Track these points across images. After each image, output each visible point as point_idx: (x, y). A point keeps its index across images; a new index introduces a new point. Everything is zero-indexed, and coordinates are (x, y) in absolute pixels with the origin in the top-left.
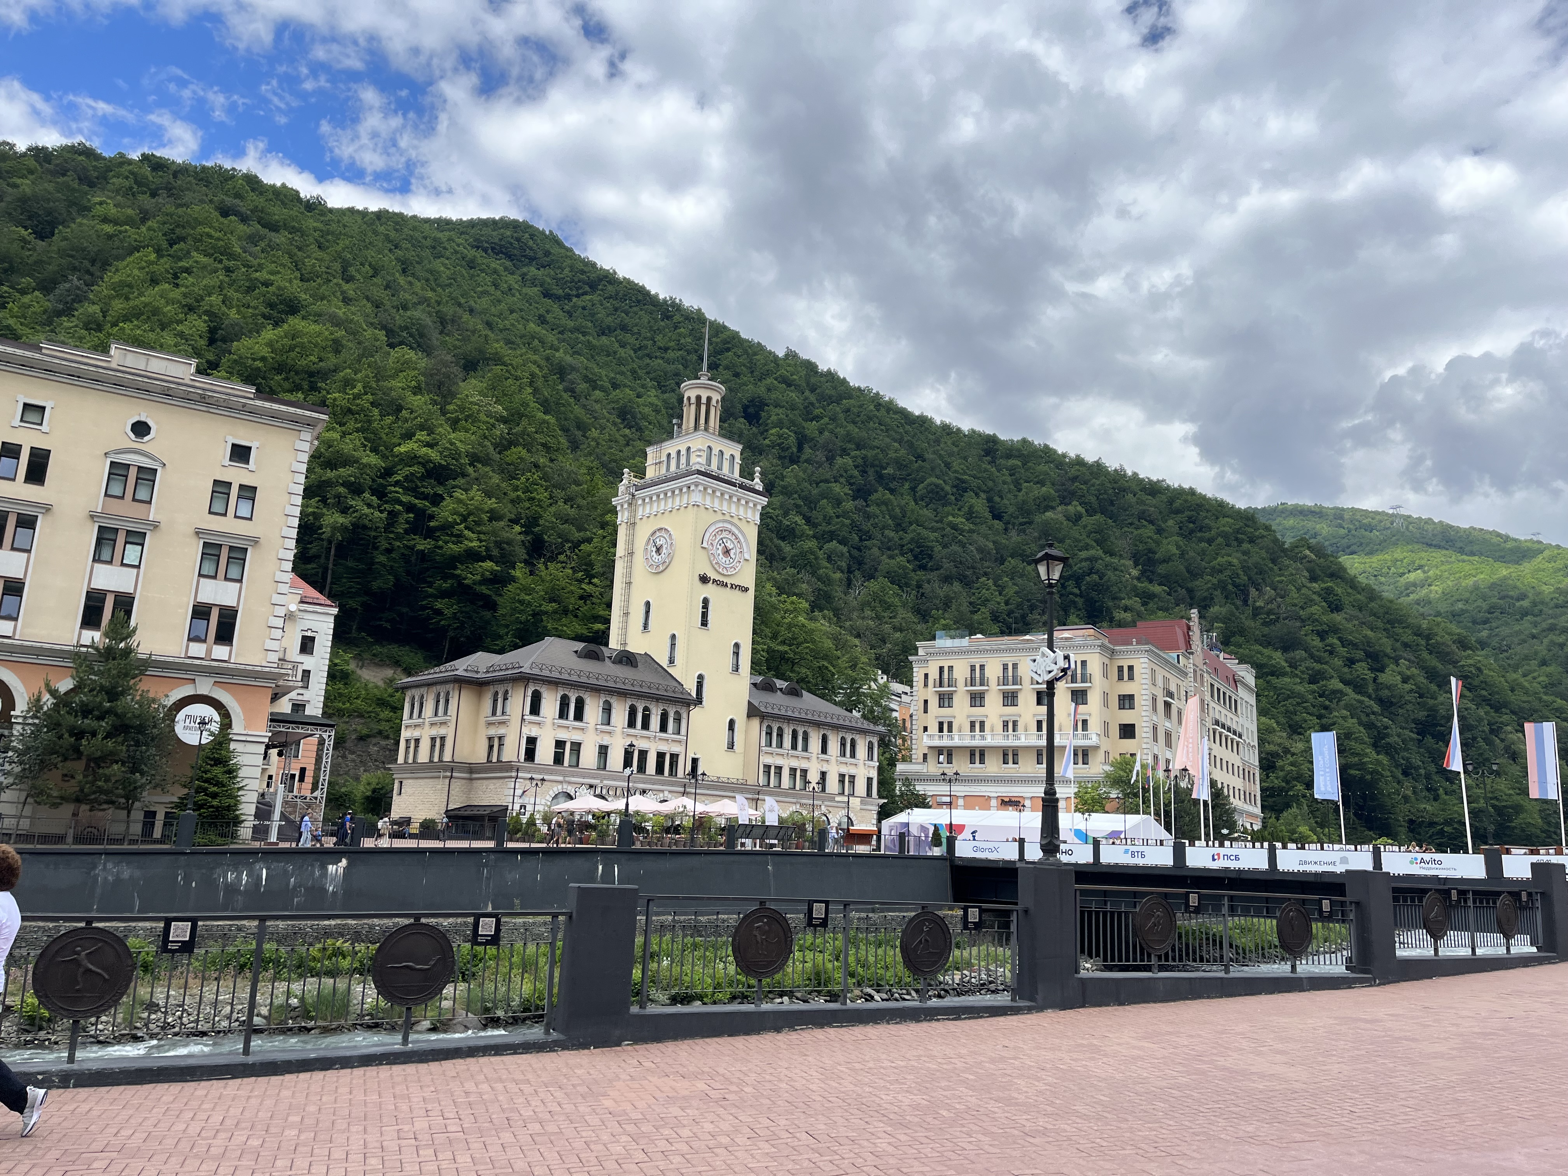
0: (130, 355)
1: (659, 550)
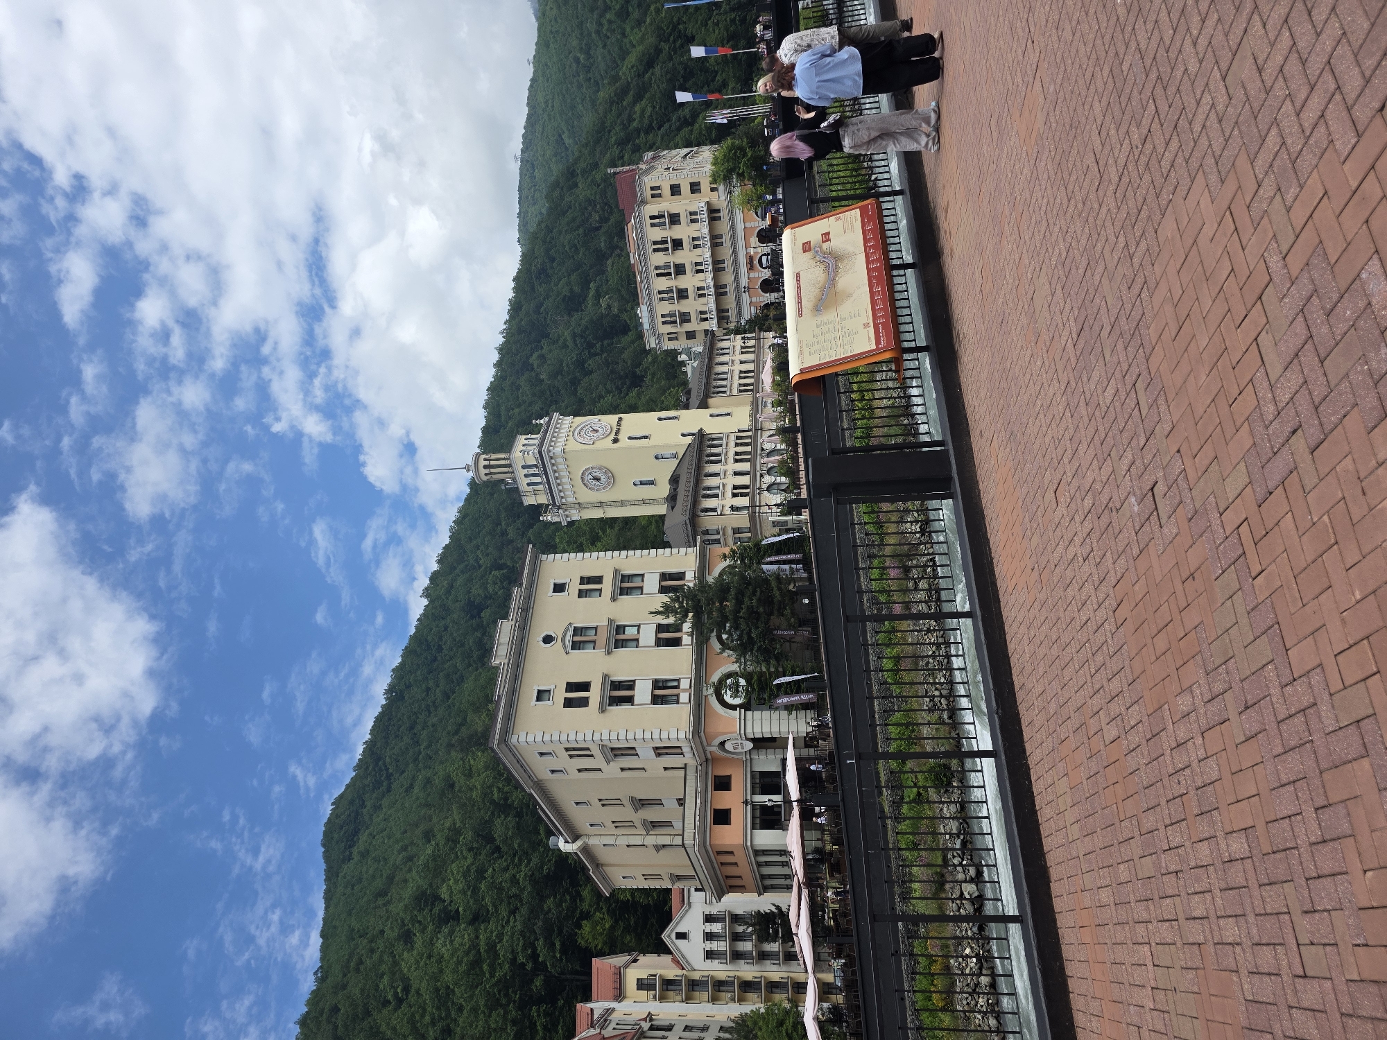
0: (499, 653)
1: (597, 479)
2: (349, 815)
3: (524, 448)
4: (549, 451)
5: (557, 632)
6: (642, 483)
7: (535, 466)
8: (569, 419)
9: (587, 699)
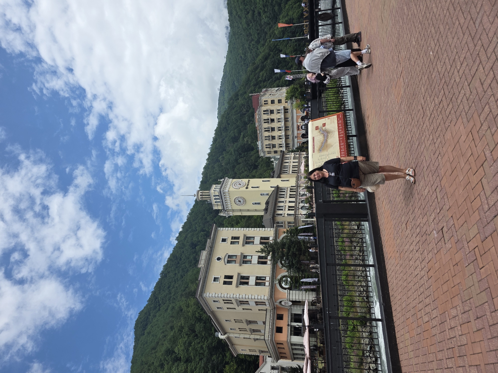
0: (201, 263)
1: (240, 201)
2: (145, 318)
3: (215, 189)
4: (223, 191)
5: (222, 256)
6: (255, 204)
7: (218, 196)
8: (231, 179)
9: (232, 282)
